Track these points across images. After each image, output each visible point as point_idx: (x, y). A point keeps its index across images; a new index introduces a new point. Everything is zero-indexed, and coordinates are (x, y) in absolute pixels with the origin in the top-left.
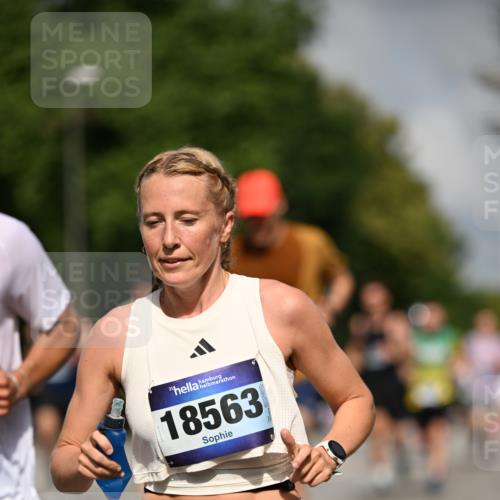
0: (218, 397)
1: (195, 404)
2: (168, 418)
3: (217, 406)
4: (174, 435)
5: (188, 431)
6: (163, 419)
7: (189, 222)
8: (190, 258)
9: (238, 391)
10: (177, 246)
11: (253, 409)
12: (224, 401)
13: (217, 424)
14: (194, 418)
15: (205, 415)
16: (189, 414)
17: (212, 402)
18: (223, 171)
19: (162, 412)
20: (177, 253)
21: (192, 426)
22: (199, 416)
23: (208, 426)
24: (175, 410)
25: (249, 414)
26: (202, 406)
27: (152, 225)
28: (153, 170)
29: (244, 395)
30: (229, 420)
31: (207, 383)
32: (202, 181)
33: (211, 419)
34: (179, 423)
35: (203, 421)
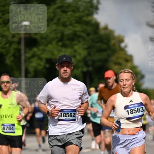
0: (136, 108)
1: (133, 109)
2: (128, 111)
3: (136, 110)
4: (128, 114)
5: (131, 113)
6: (127, 111)
7: (128, 81)
8: (128, 87)
9: (140, 107)
10: (126, 85)
11: (142, 110)
12: (137, 109)
13: (136, 112)
14: (132, 111)
15: (134, 111)
16: (131, 111)
17: (135, 109)
18: (133, 73)
19: (127, 110)
20: (126, 86)
21: (132, 113)
22: (133, 111)
23: (135, 113)
24: (129, 110)
25: (142, 111)
26: (134, 109)
27: (121, 82)
28: (121, 72)
29: (141, 108)
30: (138, 112)
31: (135, 105)
32: (130, 74)
33: (135, 112)
34: (130, 112)
35: (134, 112)
